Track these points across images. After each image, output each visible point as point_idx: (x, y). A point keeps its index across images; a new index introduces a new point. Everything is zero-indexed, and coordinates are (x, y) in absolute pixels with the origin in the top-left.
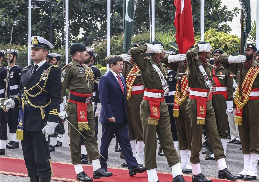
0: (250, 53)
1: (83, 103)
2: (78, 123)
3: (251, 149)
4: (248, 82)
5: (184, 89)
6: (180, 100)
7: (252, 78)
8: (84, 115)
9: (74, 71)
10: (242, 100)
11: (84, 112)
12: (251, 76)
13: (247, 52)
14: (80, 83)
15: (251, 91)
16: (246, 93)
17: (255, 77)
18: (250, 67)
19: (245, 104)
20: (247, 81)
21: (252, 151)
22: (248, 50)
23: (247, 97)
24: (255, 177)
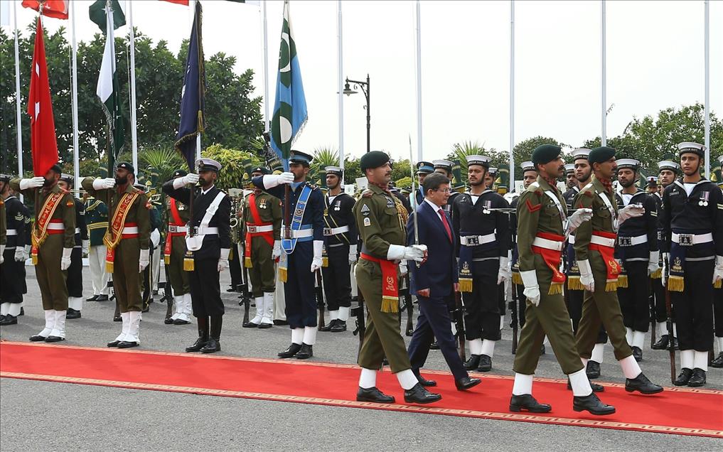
0: (122, 175)
3: (129, 305)
4: (120, 215)
5: (43, 226)
6: (38, 241)
7: (125, 208)
10: (113, 238)
12: (124, 207)
13: (118, 173)
15: (125, 226)
16: (118, 230)
17: (129, 207)
18: (123, 195)
19: (116, 244)
20: (118, 213)
21: (130, 307)
22: (119, 171)
23: (119, 235)
24: (135, 343)
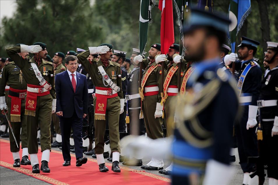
1: (17, 97)
2: (11, 115)
8: (18, 109)
9: (9, 69)
11: (18, 106)
14: (14, 80)
